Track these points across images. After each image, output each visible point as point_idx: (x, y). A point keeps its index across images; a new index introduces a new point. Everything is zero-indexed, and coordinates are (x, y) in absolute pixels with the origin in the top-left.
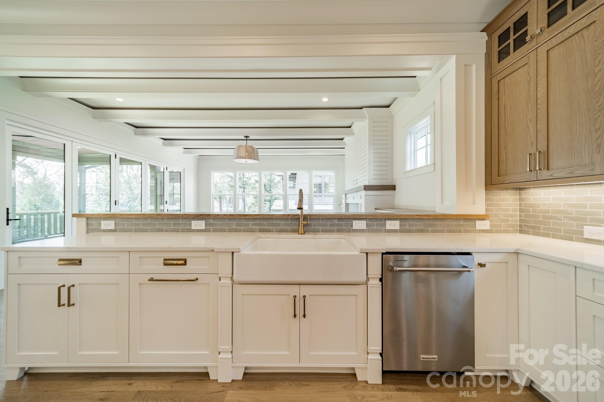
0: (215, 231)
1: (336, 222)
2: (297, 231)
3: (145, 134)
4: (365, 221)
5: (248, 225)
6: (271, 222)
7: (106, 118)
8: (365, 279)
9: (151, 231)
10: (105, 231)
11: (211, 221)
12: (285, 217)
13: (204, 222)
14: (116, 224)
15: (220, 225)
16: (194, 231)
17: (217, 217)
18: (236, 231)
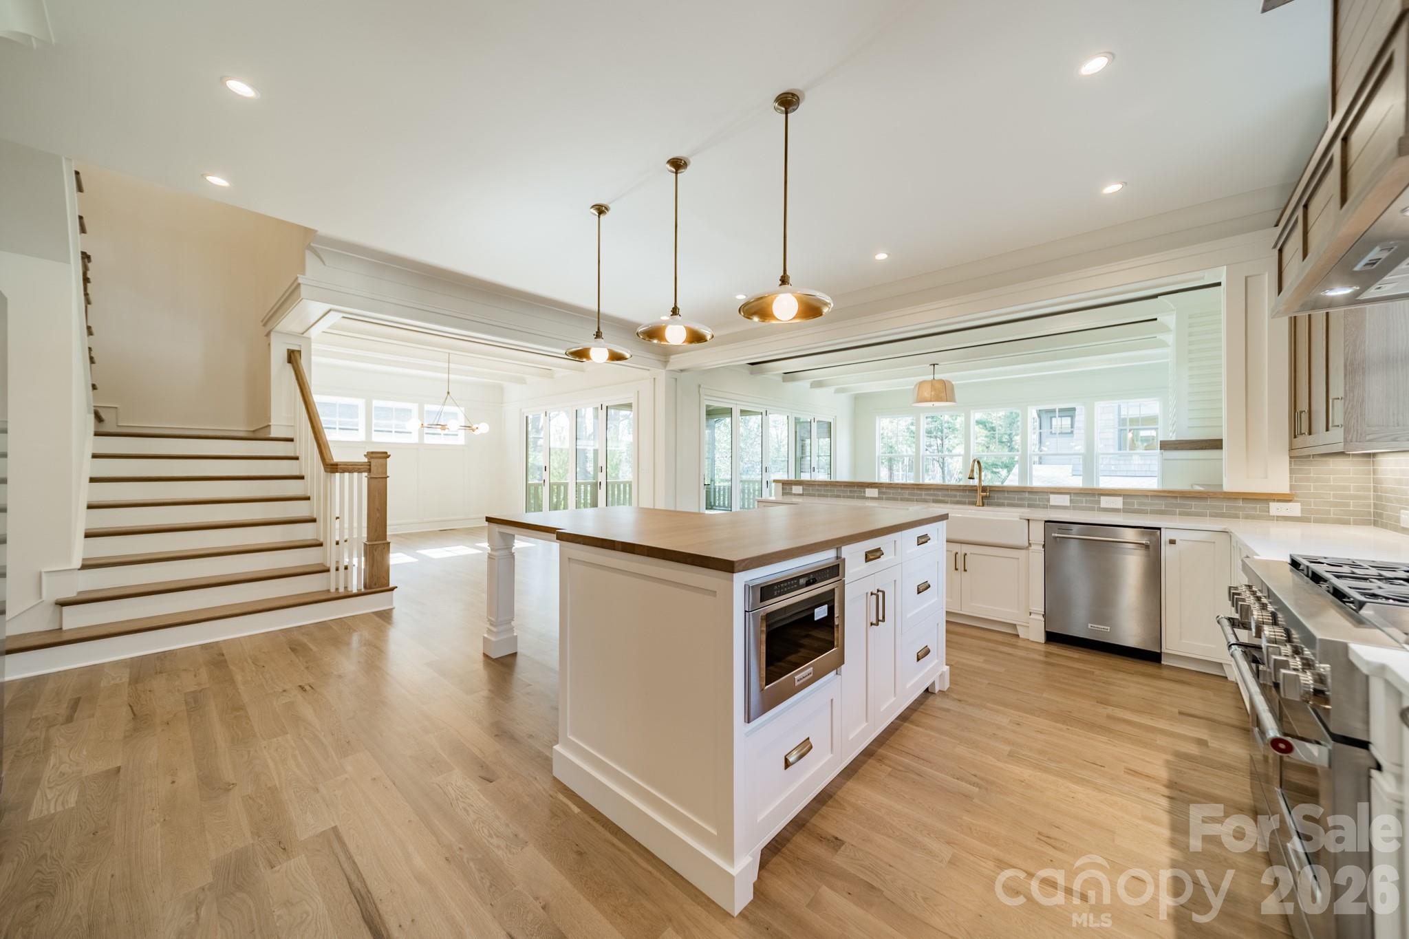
0: (888, 499)
1: (1027, 495)
2: (974, 504)
3: (794, 380)
4: (1069, 496)
5: (921, 495)
6: (946, 493)
7: (762, 372)
8: (1027, 545)
9: (831, 496)
10: (795, 495)
11: (884, 490)
12: (961, 488)
13: (877, 490)
14: (803, 489)
15: (893, 493)
16: (868, 498)
17: (890, 486)
18: (908, 500)
